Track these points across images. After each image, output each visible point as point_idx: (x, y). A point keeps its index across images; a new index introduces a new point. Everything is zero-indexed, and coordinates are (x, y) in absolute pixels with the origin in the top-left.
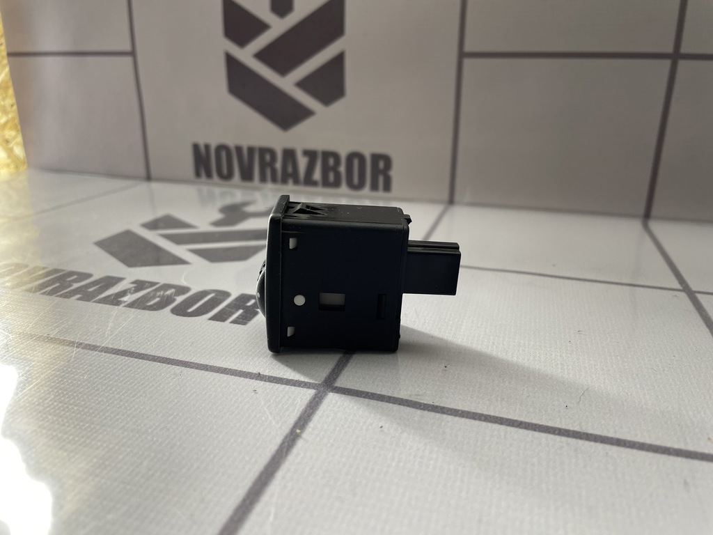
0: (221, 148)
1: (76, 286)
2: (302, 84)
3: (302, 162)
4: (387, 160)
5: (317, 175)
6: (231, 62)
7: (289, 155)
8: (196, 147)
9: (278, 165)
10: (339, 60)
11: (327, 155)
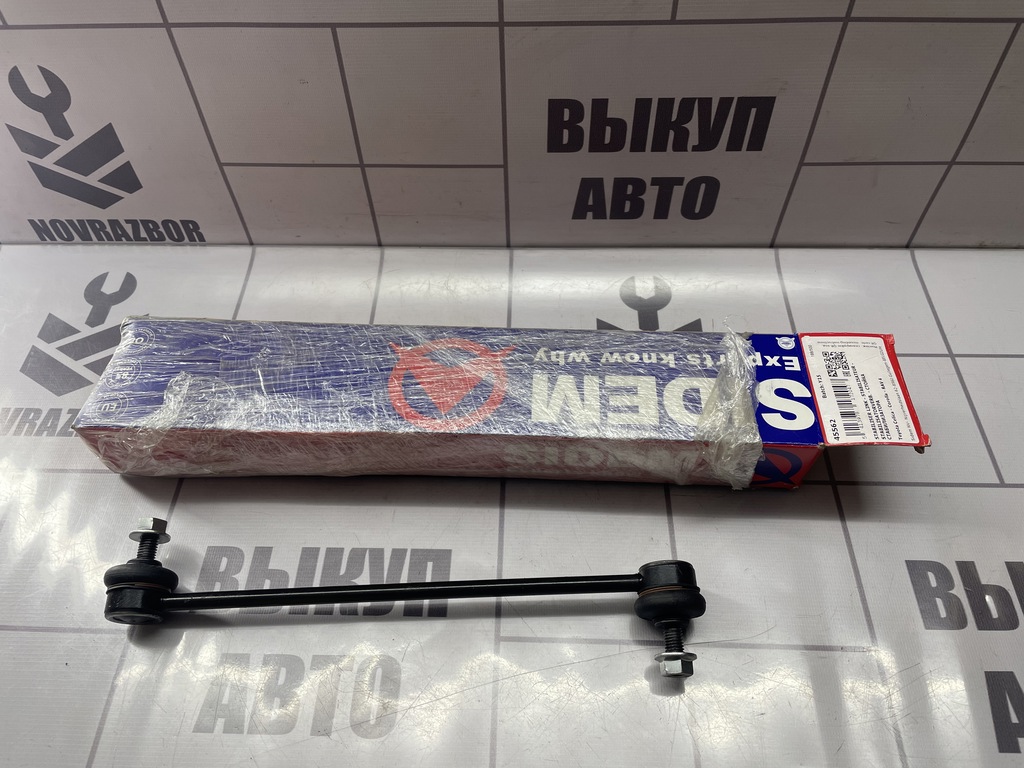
0: (53, 222)
1: (39, 422)
2: (102, 181)
3: (128, 228)
4: (195, 224)
5: (143, 234)
6: (33, 166)
7: (114, 223)
8: (32, 222)
9: (109, 229)
10: (127, 165)
11: (145, 223)
